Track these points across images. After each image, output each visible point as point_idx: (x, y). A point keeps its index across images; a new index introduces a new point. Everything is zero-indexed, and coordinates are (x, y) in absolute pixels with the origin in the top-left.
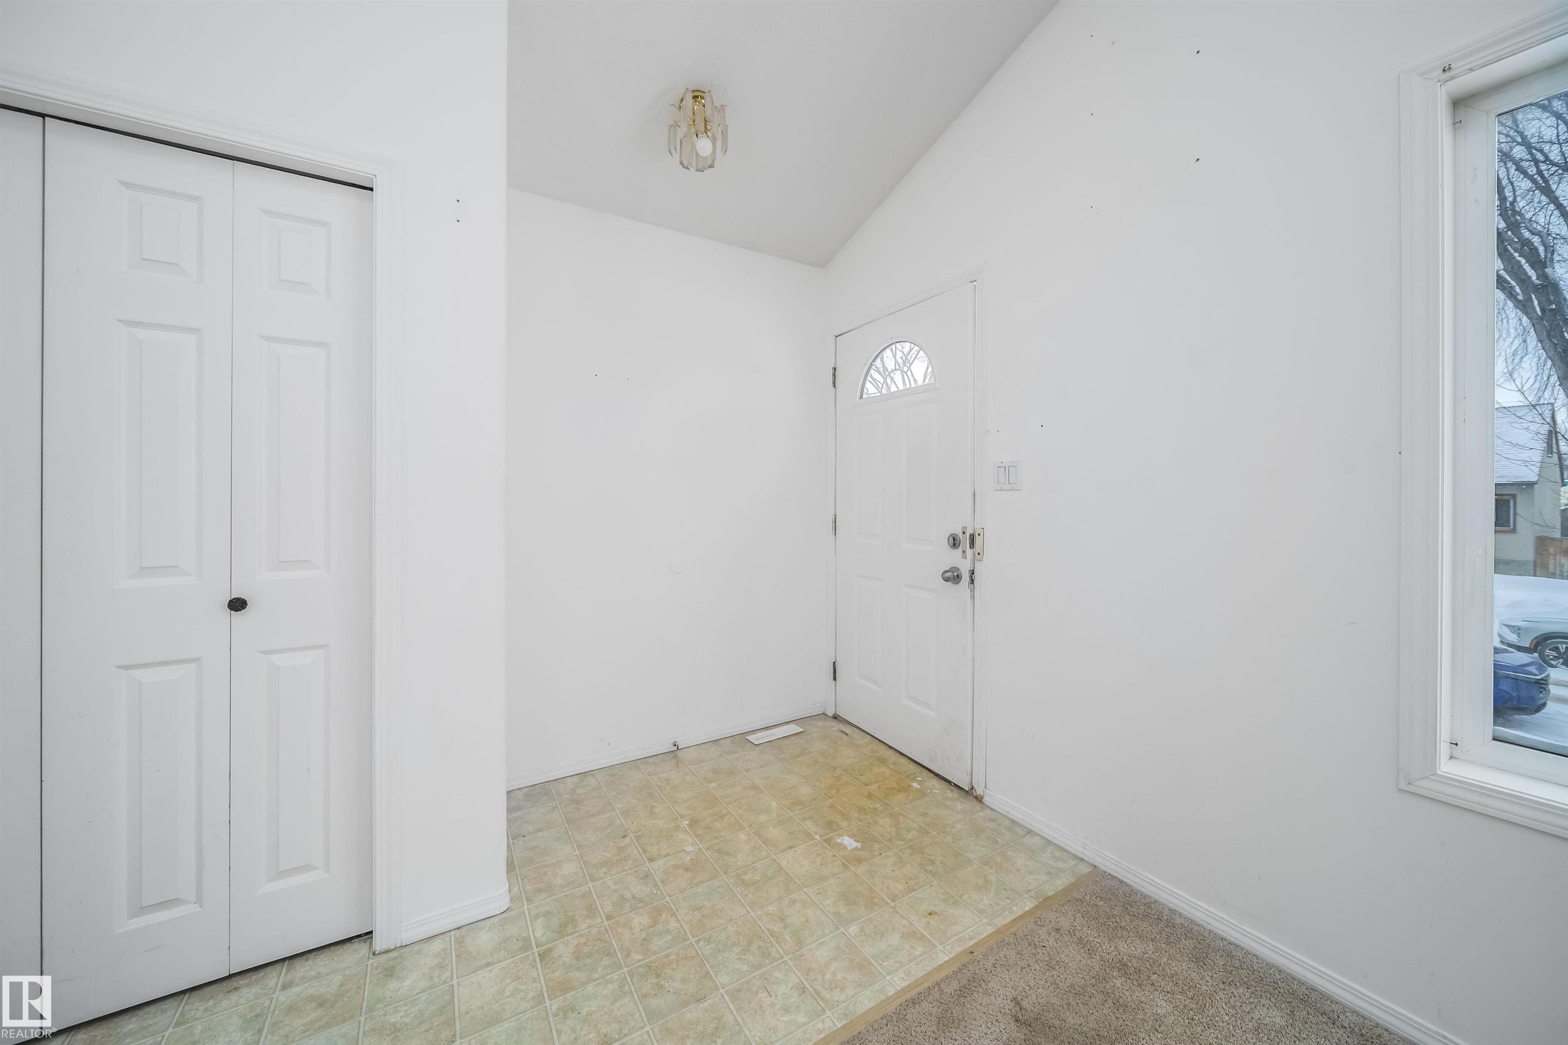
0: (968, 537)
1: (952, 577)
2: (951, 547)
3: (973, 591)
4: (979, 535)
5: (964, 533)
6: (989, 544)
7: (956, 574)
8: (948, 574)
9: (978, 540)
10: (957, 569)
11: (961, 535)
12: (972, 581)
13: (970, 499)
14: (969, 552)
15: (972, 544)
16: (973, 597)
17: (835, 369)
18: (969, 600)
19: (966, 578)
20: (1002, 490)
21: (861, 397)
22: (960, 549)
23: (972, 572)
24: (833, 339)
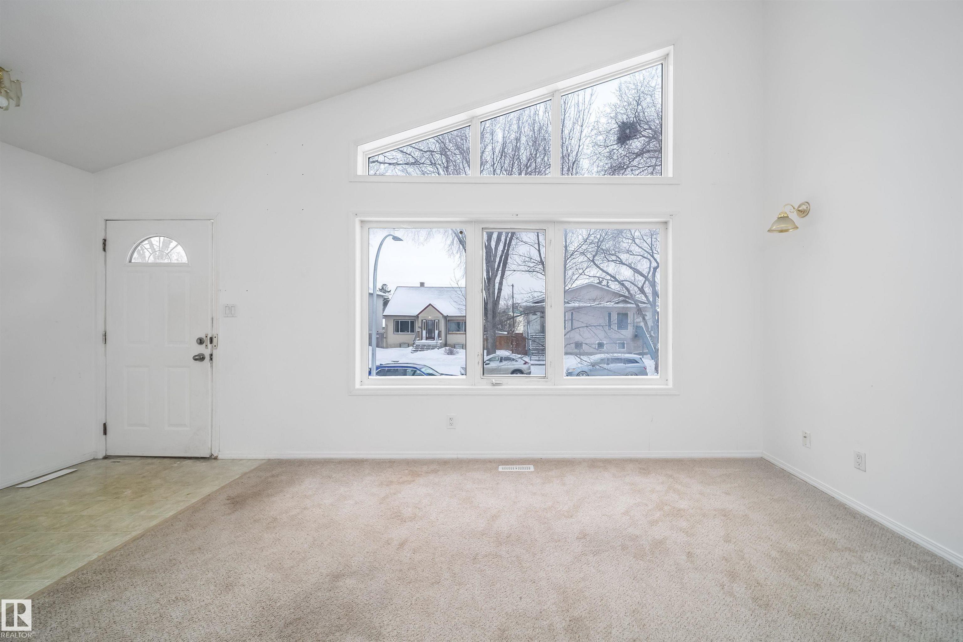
0: (209, 338)
1: (200, 358)
2: (199, 344)
3: (212, 364)
4: (215, 337)
5: (206, 337)
6: (221, 341)
7: (202, 357)
8: (197, 357)
9: (215, 340)
10: (203, 355)
11: (204, 338)
12: (211, 359)
13: (210, 321)
14: (210, 346)
15: (211, 342)
16: (212, 366)
17: (105, 240)
18: (210, 369)
19: (207, 358)
20: (227, 317)
21: (130, 262)
22: (204, 345)
23: (211, 355)
24: (104, 223)
